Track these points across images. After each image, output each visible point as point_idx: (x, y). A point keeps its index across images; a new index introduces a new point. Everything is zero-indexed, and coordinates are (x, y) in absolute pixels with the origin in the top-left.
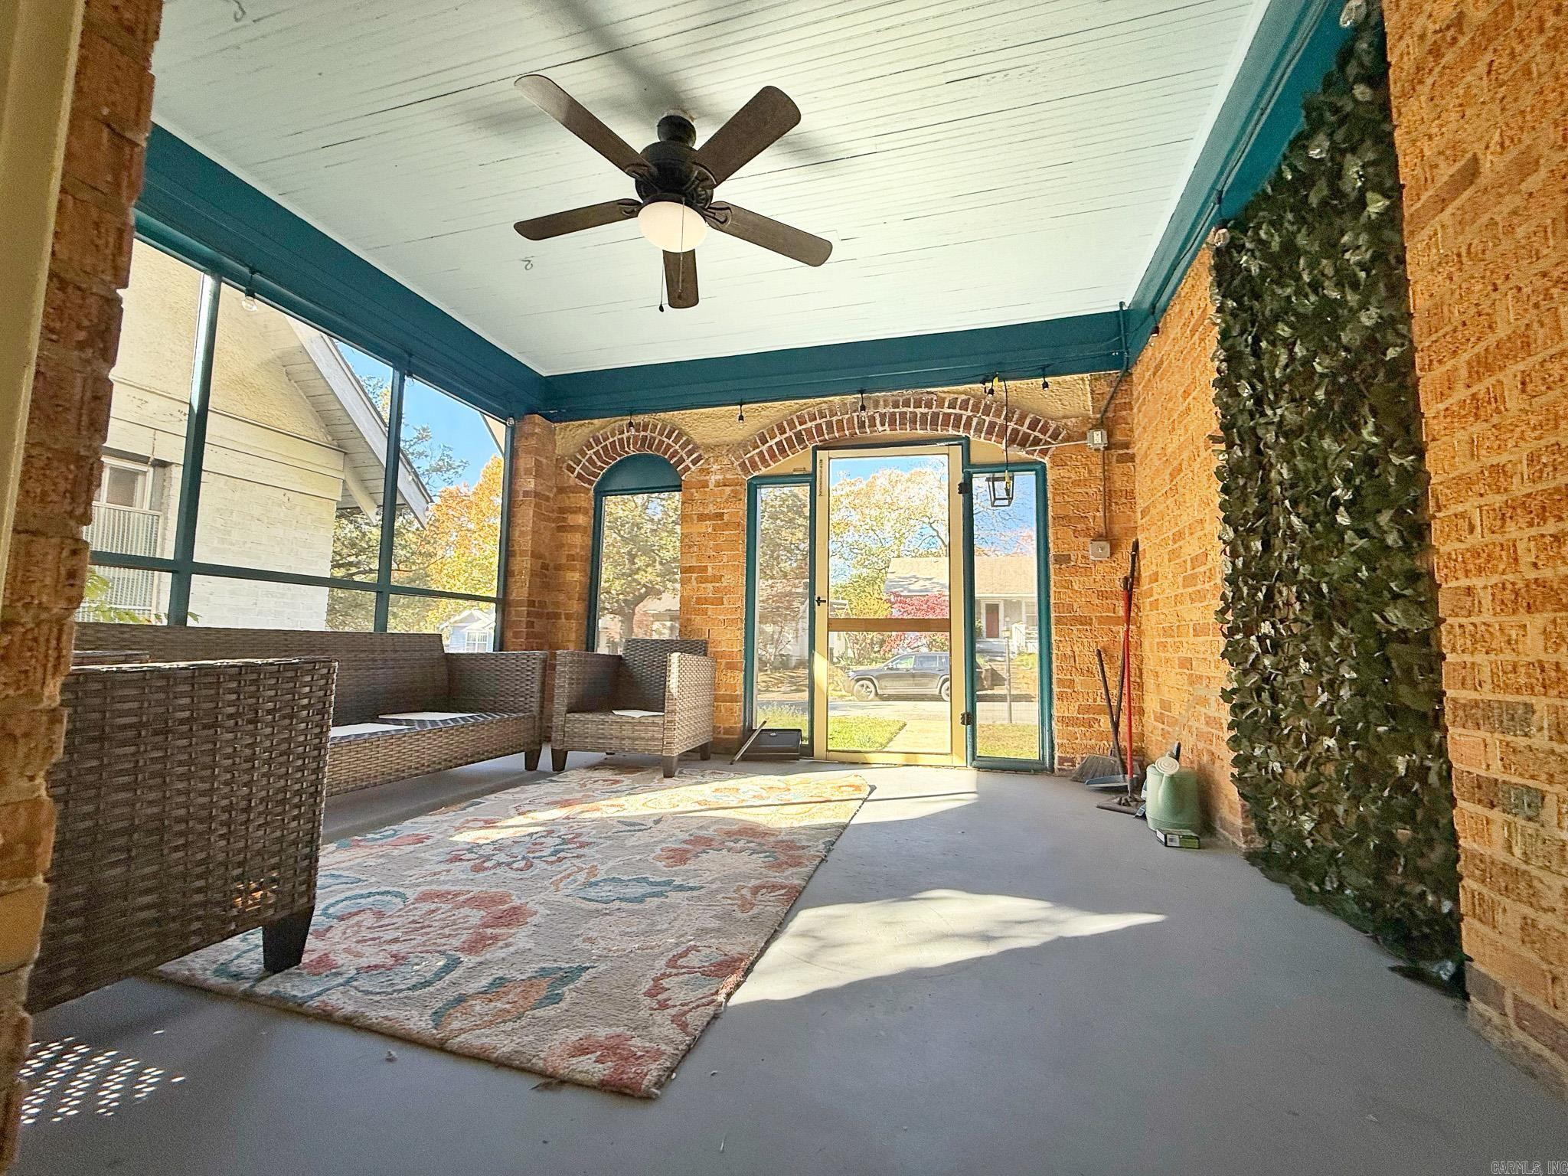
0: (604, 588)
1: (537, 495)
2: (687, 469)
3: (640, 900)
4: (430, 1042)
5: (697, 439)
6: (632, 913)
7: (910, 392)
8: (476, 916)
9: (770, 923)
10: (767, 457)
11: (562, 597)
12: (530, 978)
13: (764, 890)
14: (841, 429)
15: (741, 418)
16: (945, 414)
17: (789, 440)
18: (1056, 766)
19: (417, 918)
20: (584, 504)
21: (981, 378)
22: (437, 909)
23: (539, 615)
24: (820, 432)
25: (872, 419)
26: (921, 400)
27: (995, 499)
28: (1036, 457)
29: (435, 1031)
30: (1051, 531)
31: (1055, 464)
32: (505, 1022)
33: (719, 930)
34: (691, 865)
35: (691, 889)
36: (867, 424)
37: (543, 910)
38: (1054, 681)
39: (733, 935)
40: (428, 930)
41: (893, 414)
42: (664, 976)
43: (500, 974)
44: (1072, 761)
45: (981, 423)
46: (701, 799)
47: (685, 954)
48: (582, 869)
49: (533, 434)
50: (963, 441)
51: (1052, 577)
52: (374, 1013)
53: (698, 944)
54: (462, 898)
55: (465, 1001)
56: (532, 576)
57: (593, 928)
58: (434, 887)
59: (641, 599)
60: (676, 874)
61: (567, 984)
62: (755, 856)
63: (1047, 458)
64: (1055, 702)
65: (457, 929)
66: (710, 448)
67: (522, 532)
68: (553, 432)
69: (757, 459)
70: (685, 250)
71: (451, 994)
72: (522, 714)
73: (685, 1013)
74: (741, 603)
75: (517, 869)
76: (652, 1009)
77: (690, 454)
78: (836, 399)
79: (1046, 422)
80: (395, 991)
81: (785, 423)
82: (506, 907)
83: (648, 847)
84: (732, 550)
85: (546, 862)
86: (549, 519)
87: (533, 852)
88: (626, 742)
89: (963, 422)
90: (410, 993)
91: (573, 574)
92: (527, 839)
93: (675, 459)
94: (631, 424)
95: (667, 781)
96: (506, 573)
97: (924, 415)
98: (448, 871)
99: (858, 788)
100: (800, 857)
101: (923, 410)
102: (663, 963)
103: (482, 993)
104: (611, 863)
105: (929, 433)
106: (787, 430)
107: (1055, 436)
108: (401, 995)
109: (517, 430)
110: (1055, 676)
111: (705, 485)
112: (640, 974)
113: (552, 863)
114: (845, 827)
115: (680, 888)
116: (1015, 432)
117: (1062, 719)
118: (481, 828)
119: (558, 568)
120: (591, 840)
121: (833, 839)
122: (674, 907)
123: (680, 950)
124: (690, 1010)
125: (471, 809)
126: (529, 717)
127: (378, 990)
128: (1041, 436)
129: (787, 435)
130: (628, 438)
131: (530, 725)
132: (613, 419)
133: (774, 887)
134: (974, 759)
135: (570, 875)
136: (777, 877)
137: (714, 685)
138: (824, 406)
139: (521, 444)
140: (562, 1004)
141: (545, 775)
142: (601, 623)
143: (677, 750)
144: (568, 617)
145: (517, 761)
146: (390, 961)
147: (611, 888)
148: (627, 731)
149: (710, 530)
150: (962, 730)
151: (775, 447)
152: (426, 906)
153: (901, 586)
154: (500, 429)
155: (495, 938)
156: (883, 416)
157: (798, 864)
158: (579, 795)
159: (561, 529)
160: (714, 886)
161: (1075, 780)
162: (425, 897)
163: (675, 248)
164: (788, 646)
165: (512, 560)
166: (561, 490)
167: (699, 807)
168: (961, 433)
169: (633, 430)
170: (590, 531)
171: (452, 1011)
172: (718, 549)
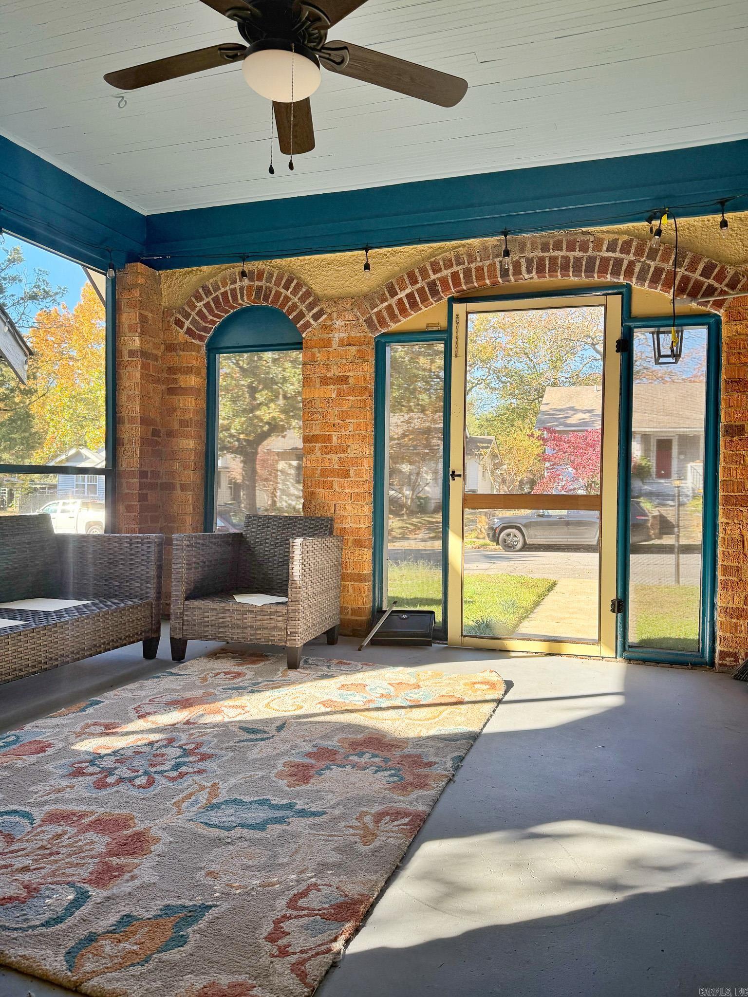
0: (223, 426)
1: (144, 354)
2: (308, 325)
3: (261, 826)
4: (65, 983)
5: (318, 289)
6: (254, 842)
7: (562, 232)
8: (100, 842)
9: (391, 859)
10: (397, 312)
11: (176, 466)
12: (156, 917)
13: (387, 818)
14: (480, 277)
15: (367, 267)
16: (602, 259)
17: (421, 291)
18: (717, 660)
19: (45, 843)
20: (196, 363)
21: (648, 214)
22: (64, 833)
23: (153, 486)
24: (457, 283)
25: (517, 265)
26: (575, 241)
27: (660, 356)
28: (709, 309)
29: (69, 974)
30: (723, 397)
31: (731, 318)
32: (133, 965)
33: (338, 866)
34: (313, 785)
35: (314, 814)
36: (511, 272)
37: (166, 838)
38: (719, 567)
39: (354, 872)
40: (57, 857)
41: (541, 260)
42: (286, 918)
43: (127, 911)
44: (735, 656)
45: (644, 269)
46: (326, 698)
47: (304, 894)
48: (203, 788)
49: (136, 285)
50: (624, 290)
51: (722, 450)
52: (14, 951)
53: (319, 882)
54: (86, 820)
55: (96, 940)
56: (142, 444)
57: (214, 859)
58: (59, 806)
59: (264, 436)
60: (299, 795)
61: (191, 925)
62: (379, 774)
63: (722, 311)
64: (719, 590)
65: (83, 858)
66: (334, 300)
67: (129, 397)
68: (157, 281)
69: (385, 314)
70: (298, 98)
71: (82, 932)
72: (138, 602)
73: (303, 962)
74: (369, 476)
75: (140, 787)
76: (273, 956)
77: (310, 307)
78: (475, 242)
79: (723, 267)
80: (30, 927)
81: (417, 271)
82: (129, 832)
83: (268, 762)
84: (358, 417)
85: (168, 778)
86: (158, 381)
87: (155, 766)
88: (248, 631)
89: (624, 268)
90: (44, 930)
91: (187, 441)
92: (147, 749)
93: (294, 314)
94: (243, 274)
95: (292, 673)
96: (114, 443)
97: (578, 260)
98: (72, 787)
99: (493, 686)
100: (426, 776)
101: (577, 254)
102: (284, 902)
103: (111, 932)
104: (232, 781)
105: (583, 279)
106: (420, 279)
107: (732, 285)
108: (36, 932)
109: (118, 282)
110: (720, 562)
111: (327, 343)
112: (261, 915)
113: (173, 779)
114: (474, 737)
115: (302, 813)
116: (686, 279)
117: (725, 611)
118: (102, 734)
119: (171, 434)
120: (212, 751)
121: (461, 754)
122: (295, 835)
123: (302, 887)
124: (309, 959)
125: (90, 710)
126: (145, 604)
127: (14, 926)
128: (716, 285)
129: (419, 285)
130: (242, 289)
131: (148, 613)
132: (224, 266)
133: (397, 814)
134: (624, 650)
135: (192, 794)
136: (402, 802)
137: (341, 565)
138: (462, 250)
139: (124, 298)
140: (187, 948)
141: (163, 666)
142: (220, 463)
143: (300, 641)
144: (184, 488)
145: (136, 649)
146: (23, 893)
147: (232, 811)
148: (249, 620)
149: (334, 395)
150: (611, 618)
151: (405, 301)
152: (54, 829)
153: (557, 420)
154: (100, 280)
155: (121, 869)
156: (530, 262)
157: (423, 786)
158: (199, 693)
159: (171, 391)
160: (337, 812)
161: (736, 678)
162: (53, 818)
163: (285, 98)
164: (427, 488)
165: (120, 427)
166: (170, 348)
167: (323, 709)
168: (621, 281)
169: (246, 280)
170: (204, 393)
171: (84, 951)
172: (343, 416)
